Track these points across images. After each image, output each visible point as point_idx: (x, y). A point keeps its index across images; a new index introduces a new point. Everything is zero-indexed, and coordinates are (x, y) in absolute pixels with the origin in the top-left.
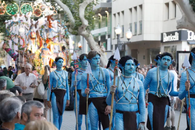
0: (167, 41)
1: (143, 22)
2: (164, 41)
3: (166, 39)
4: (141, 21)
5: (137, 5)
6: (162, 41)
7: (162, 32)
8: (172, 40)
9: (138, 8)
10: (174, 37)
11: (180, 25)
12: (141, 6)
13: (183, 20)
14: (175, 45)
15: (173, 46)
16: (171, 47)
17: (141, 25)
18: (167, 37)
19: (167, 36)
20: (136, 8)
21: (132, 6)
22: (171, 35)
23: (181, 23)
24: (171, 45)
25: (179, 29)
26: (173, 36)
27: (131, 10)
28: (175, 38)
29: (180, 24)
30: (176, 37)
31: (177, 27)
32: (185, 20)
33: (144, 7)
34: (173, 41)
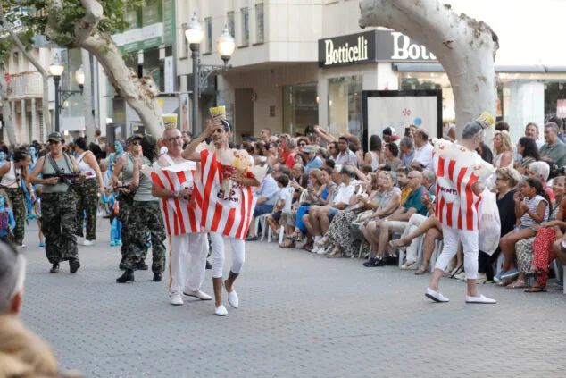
0: (336, 62)
1: (265, 7)
2: (327, 63)
3: (333, 57)
4: (262, 4)
6: (321, 64)
7: (321, 38)
8: (351, 60)
10: (355, 50)
11: (368, 16)
14: (357, 73)
15: (353, 78)
16: (348, 81)
17: (261, 17)
18: (336, 51)
19: (336, 48)
22: (347, 45)
23: (371, 9)
24: (348, 74)
25: (368, 29)
26: (351, 48)
28: (357, 55)
29: (369, 12)
30: (360, 52)
31: (360, 21)
34: (353, 61)
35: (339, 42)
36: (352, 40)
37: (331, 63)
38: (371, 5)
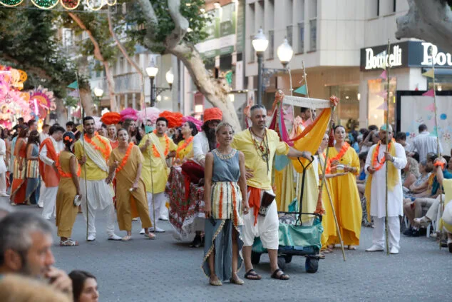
0: (375, 67)
1: (318, 23)
2: (367, 68)
3: (373, 62)
4: (315, 20)
6: (362, 68)
7: (363, 47)
10: (392, 57)
11: (404, 30)
13: (412, 18)
14: (392, 76)
17: (314, 30)
18: (375, 57)
19: (375, 54)
23: (405, 24)
25: (403, 40)
28: (392, 61)
29: (403, 26)
30: (396, 58)
31: (396, 34)
32: (417, 17)
35: (377, 50)
36: (388, 49)
37: (370, 68)
38: (406, 21)
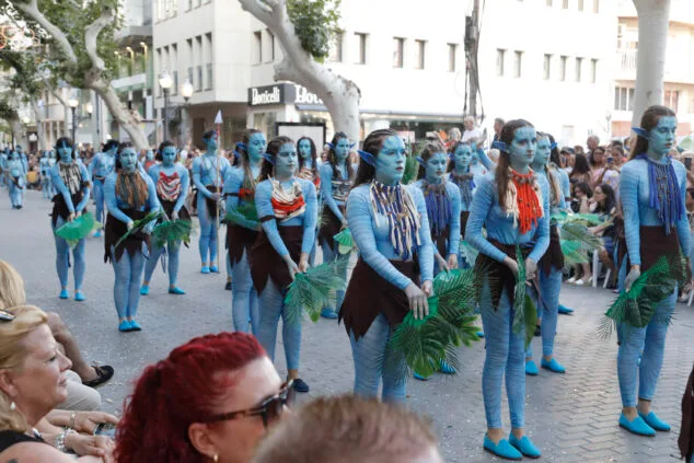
0: (259, 103)
1: (213, 66)
2: (254, 103)
3: (257, 99)
5: (202, 32)
6: (250, 103)
7: (249, 86)
8: (269, 102)
9: (204, 39)
10: (272, 95)
11: (279, 74)
12: (209, 36)
13: (285, 65)
14: (272, 110)
15: (271, 113)
16: (266, 116)
17: (210, 72)
18: (259, 95)
19: (260, 93)
20: (199, 38)
21: (192, 36)
22: (266, 92)
23: (281, 69)
24: (267, 111)
25: (280, 82)
26: (269, 94)
27: (190, 41)
28: (273, 99)
29: (280, 71)
30: (275, 97)
31: (274, 77)
32: (289, 65)
33: (216, 37)
34: (271, 103)
35: (261, 90)
36: (270, 89)
37: (256, 103)
38: (282, 67)
